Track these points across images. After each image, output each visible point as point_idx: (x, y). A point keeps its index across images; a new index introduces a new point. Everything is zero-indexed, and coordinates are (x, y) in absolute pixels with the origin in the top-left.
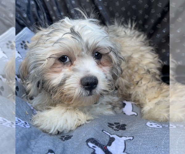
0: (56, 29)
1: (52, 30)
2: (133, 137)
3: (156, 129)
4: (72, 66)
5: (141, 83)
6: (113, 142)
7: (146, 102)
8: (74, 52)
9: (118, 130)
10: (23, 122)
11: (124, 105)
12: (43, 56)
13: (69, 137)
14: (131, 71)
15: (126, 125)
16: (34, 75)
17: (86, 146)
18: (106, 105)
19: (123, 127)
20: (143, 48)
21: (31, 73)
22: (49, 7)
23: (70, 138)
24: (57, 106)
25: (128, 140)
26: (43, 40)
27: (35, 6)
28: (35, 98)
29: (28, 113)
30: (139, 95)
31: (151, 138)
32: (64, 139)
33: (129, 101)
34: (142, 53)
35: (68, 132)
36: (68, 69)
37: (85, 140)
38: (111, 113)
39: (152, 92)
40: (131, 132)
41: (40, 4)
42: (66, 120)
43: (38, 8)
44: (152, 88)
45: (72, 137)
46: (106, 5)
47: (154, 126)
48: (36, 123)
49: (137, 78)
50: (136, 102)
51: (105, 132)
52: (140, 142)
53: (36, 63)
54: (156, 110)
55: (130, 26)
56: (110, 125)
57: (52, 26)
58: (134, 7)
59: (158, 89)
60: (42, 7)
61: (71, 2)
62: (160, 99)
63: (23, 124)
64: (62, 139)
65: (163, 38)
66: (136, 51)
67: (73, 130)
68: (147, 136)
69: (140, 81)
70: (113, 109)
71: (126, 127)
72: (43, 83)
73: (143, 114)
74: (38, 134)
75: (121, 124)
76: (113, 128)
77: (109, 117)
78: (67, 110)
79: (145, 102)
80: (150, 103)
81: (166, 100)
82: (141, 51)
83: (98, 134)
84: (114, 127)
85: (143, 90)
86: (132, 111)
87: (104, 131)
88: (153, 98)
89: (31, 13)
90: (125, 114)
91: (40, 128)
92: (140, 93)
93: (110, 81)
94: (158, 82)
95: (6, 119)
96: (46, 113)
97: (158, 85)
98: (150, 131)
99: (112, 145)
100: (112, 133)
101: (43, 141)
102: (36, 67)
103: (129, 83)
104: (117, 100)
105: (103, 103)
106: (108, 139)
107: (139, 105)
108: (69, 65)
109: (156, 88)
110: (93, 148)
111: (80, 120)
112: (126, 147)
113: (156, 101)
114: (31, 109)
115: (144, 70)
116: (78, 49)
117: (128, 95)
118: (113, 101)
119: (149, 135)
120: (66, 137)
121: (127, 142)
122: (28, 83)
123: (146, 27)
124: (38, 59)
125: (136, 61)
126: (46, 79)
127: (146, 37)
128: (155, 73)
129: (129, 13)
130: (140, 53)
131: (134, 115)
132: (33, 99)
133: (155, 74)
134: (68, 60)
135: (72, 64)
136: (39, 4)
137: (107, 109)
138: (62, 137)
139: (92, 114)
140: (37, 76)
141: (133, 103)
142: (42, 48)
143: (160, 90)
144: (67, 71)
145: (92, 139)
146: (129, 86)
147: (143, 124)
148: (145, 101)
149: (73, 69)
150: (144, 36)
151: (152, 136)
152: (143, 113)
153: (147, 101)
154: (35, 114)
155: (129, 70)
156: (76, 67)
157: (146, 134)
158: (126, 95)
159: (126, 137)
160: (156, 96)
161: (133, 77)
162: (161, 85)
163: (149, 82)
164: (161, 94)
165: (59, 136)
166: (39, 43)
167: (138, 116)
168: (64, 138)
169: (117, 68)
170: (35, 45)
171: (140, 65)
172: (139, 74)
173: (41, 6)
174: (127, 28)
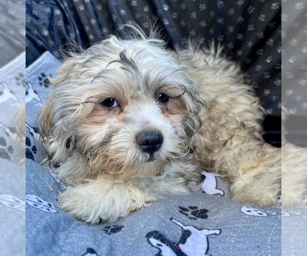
0: (97, 54)
1: (90, 56)
2: (220, 230)
3: (257, 219)
4: (122, 114)
5: (232, 143)
6: (188, 237)
7: (239, 174)
8: (126, 92)
9: (195, 219)
10: (46, 203)
11: (203, 177)
12: (76, 98)
13: (118, 228)
14: (215, 125)
15: (208, 211)
16: (62, 128)
17: (146, 243)
18: (176, 177)
19: (203, 214)
20: (234, 88)
21: (56, 124)
22: (84, 20)
23: (120, 230)
24: (98, 178)
25: (212, 234)
26: (75, 72)
27: (61, 18)
28: (62, 165)
29: (52, 190)
30: (227, 163)
31: (249, 233)
32: (109, 232)
33: (210, 172)
34: (233, 96)
35: (115, 219)
36: (115, 119)
37: (145, 234)
38: (183, 190)
39: (249, 159)
40: (217, 222)
41: (69, 14)
42: (113, 201)
43: (66, 21)
44: (248, 153)
45: (123, 229)
46: (175, 17)
47: (254, 212)
48: (65, 205)
49: (224, 136)
50: (222, 174)
51: (175, 221)
52: (232, 239)
53: (65, 109)
54: (255, 188)
55: (212, 51)
56: (183, 210)
57: (90, 50)
58: (220, 21)
59: (258, 153)
60: (73, 19)
61: (119, 12)
62: (261, 169)
63: (46, 206)
64: (107, 231)
65: (266, 71)
66: (224, 92)
67: (123, 218)
68: (244, 230)
69: (230, 141)
70: (187, 184)
71: (208, 214)
72: (76, 141)
73: (233, 194)
74: (70, 222)
75: (200, 208)
76: (187, 215)
77: (180, 197)
78: (114, 185)
79: (237, 175)
80: (245, 175)
81: (272, 172)
82: (231, 92)
83: (164, 225)
84: (189, 213)
85: (234, 154)
86: (216, 188)
87: (173, 220)
88: (249, 168)
89: (55, 29)
90: (204, 192)
91: (71, 213)
92: (229, 159)
93: (182, 138)
94: (258, 142)
95: (19, 198)
96: (81, 189)
97: (258, 148)
98: (248, 221)
99: (186, 243)
100: (186, 223)
101: (78, 234)
102: (64, 116)
103: (212, 144)
104: (193, 170)
105: (171, 174)
106: (180, 232)
107: (227, 178)
108: (117, 113)
109: (255, 152)
110: (157, 246)
111: (134, 201)
112: (210, 246)
113: (254, 172)
114: (56, 183)
115: (236, 123)
116: (131, 87)
117: (210, 163)
118: (186, 171)
119: (245, 227)
120: (112, 227)
121: (211, 237)
122: (53, 142)
123: (240, 53)
124: (68, 103)
125: (224, 109)
126: (80, 134)
127: (238, 69)
128: (253, 127)
129: (212, 31)
130: (230, 96)
131: (219, 194)
132: (59, 166)
133: (253, 129)
134: (115, 104)
135: (121, 111)
136: (67, 15)
137: (178, 184)
138: (106, 228)
139: (153, 192)
140: (67, 130)
141: (217, 175)
142: (75, 86)
143: (262, 155)
144: (114, 122)
145: (156, 232)
146: (212, 148)
147: (236, 210)
148: (236, 172)
149: (123, 118)
150: (236, 67)
151: (251, 229)
152: (233, 192)
153: (240, 172)
154: (62, 191)
155: (211, 122)
156: (128, 115)
157: (240, 225)
158: (206, 162)
159: (209, 230)
160: (255, 165)
161: (218, 134)
162: (262, 148)
163: (243, 143)
164: (262, 161)
165: (101, 226)
166: (70, 77)
167: (225, 196)
168: (109, 230)
169: (193, 118)
170: (63, 81)
171: (230, 115)
172: (228, 129)
173: (70, 19)
174: (208, 54)
